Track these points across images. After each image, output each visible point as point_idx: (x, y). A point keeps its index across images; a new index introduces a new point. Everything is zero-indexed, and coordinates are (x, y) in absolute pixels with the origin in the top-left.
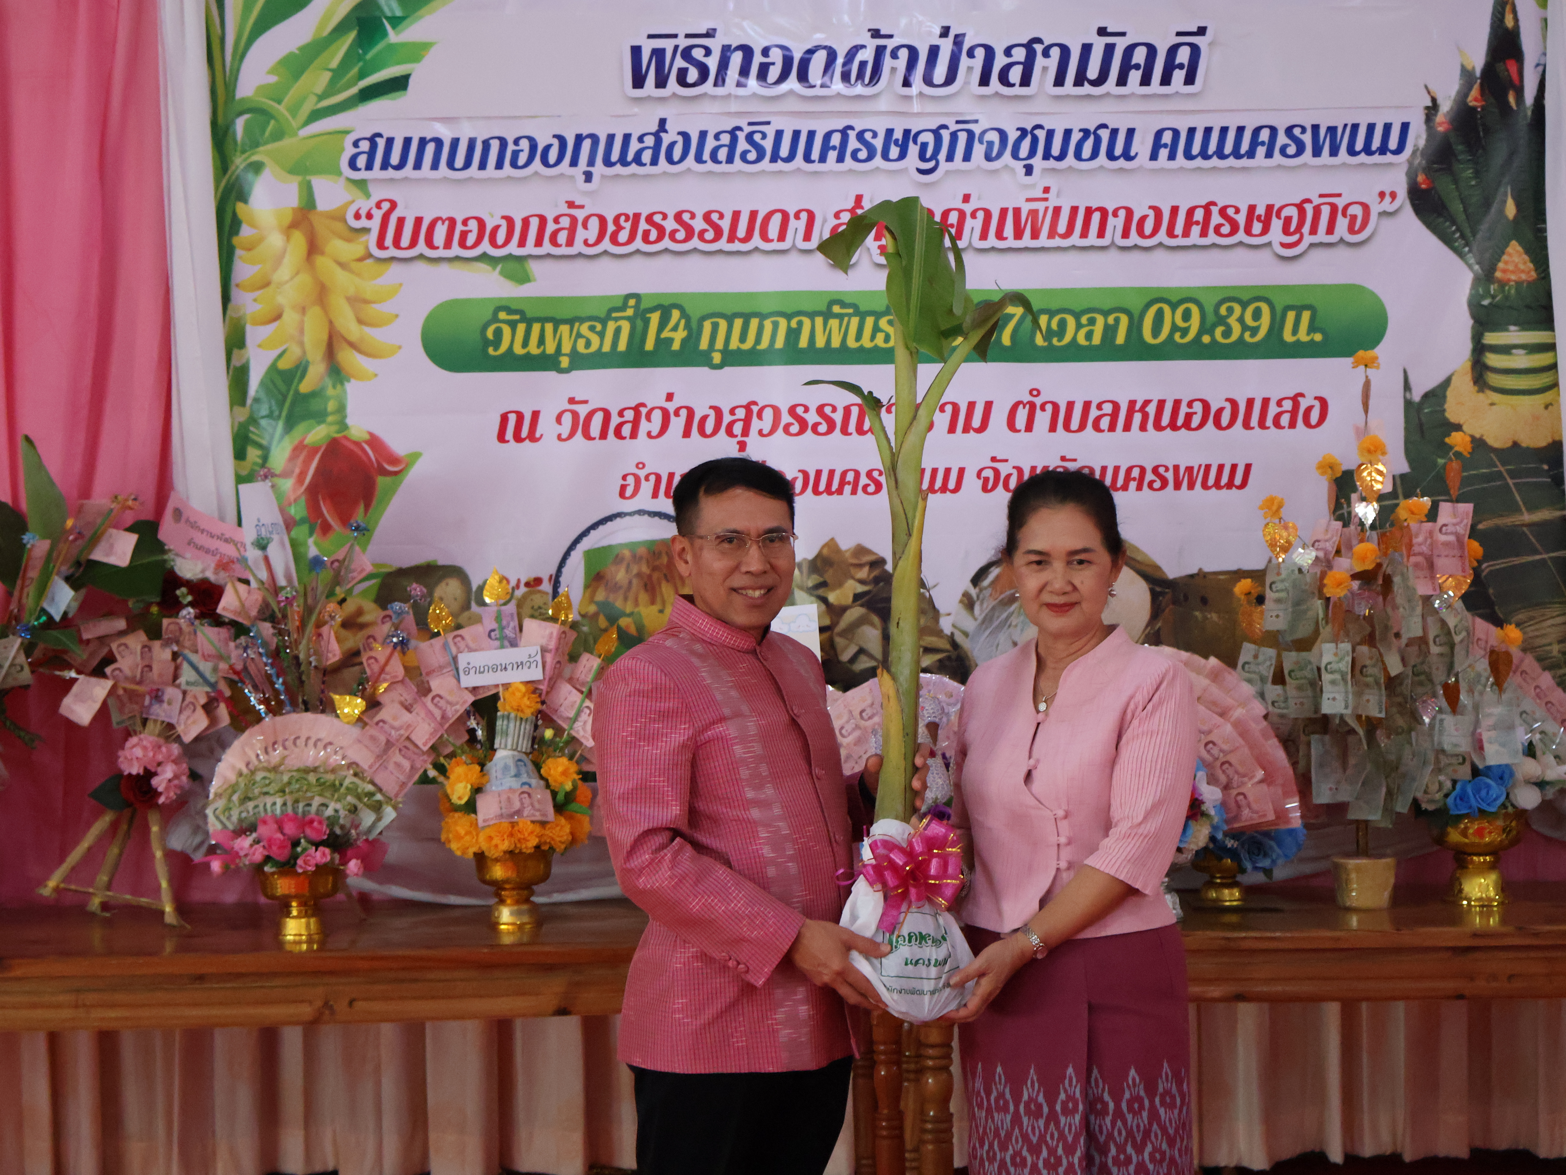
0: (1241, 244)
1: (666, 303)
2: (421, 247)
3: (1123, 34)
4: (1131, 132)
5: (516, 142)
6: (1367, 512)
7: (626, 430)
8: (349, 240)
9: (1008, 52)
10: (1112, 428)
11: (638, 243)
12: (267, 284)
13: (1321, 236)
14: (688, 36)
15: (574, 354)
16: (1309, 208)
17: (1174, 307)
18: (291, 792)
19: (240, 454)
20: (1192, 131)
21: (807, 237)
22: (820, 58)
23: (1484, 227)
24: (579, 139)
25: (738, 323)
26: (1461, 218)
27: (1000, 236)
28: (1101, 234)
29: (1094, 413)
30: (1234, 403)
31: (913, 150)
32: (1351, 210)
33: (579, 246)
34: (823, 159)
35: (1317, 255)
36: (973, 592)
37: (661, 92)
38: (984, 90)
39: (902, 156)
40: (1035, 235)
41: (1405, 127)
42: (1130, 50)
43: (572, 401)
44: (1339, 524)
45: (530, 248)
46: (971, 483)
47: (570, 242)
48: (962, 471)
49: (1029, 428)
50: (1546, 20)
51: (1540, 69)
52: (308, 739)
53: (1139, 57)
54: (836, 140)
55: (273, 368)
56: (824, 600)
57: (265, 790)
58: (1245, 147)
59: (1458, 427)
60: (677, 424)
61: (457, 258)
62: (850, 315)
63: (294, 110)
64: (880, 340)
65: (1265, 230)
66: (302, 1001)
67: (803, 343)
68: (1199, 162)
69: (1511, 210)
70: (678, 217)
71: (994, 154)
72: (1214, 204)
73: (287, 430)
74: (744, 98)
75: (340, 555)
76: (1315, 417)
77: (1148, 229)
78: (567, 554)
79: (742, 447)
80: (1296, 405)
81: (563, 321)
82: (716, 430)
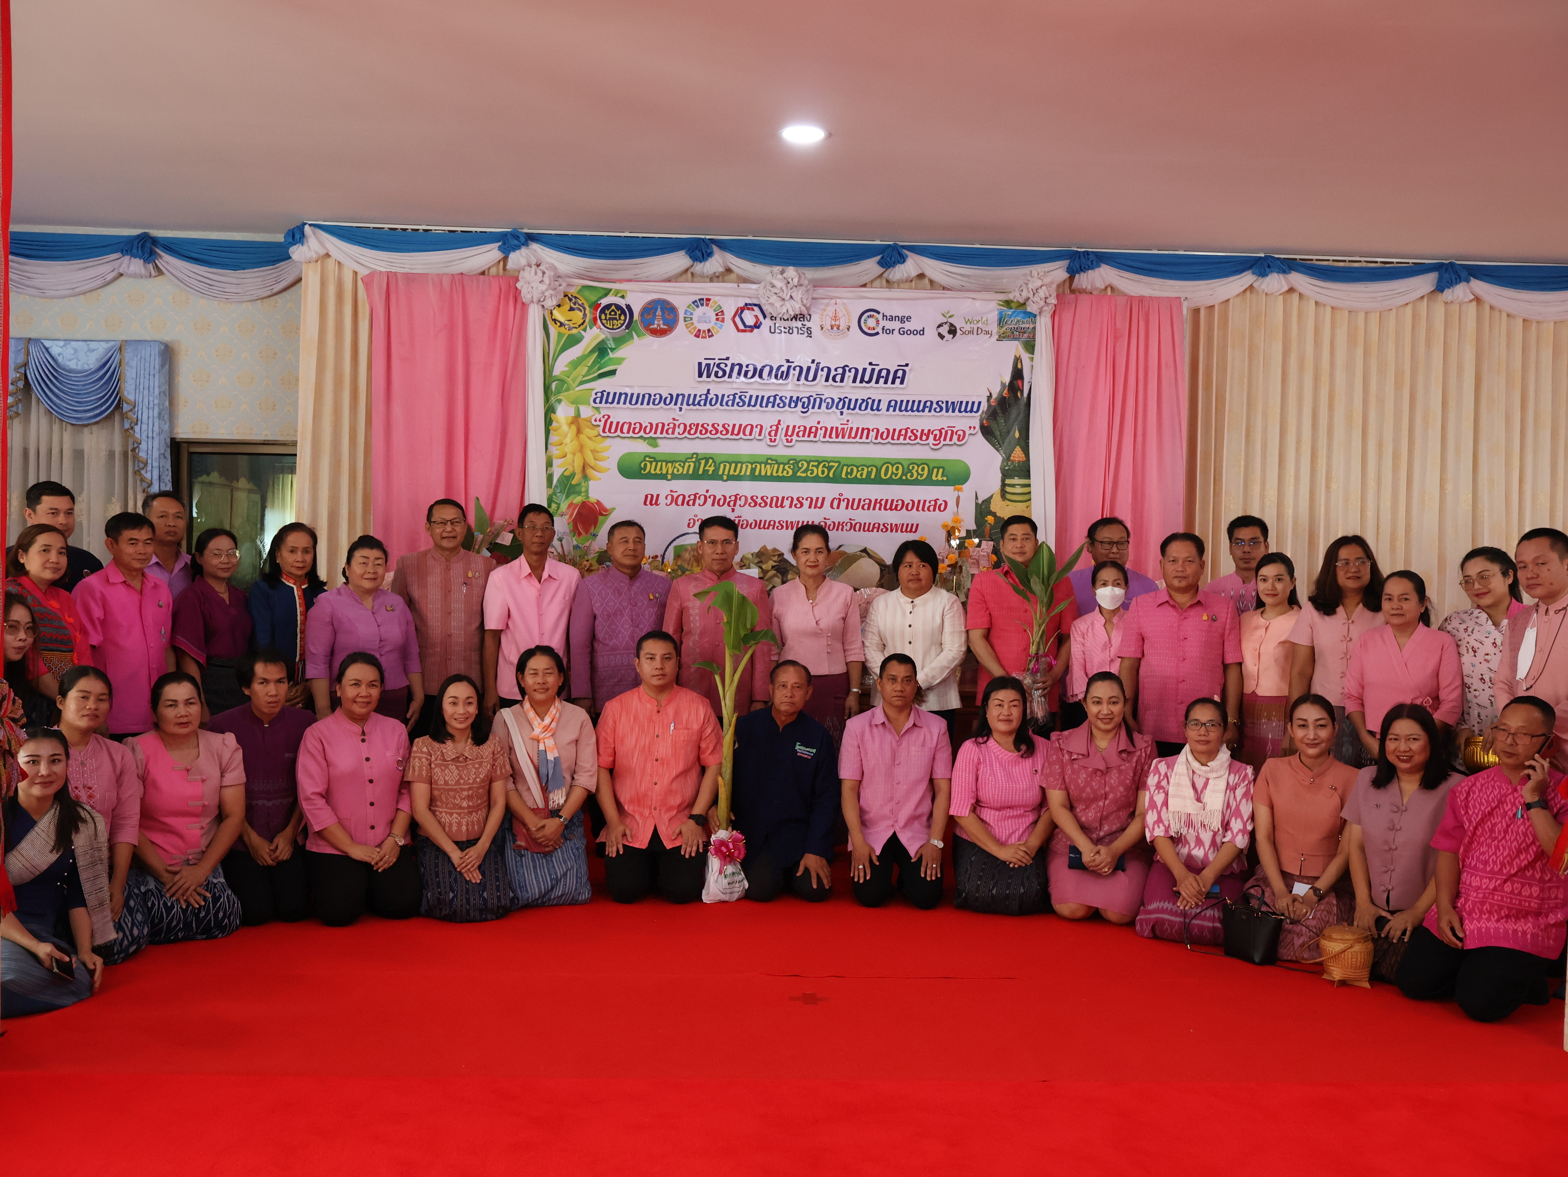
0: (918, 443)
1: (707, 457)
2: (619, 433)
3: (878, 365)
4: (880, 401)
5: (655, 395)
6: (954, 543)
7: (691, 503)
8: (592, 429)
9: (836, 370)
10: (869, 509)
11: (698, 434)
12: (561, 444)
13: (948, 442)
14: (719, 359)
15: (673, 473)
16: (943, 431)
17: (893, 465)
20: (902, 401)
21: (760, 435)
22: (767, 369)
23: (1007, 440)
24: (678, 395)
25: (733, 465)
26: (999, 437)
27: (830, 437)
28: (867, 438)
29: (862, 503)
30: (913, 501)
31: (800, 404)
32: (959, 433)
33: (676, 435)
34: (767, 406)
35: (945, 448)
37: (708, 379)
38: (827, 383)
39: (796, 406)
40: (843, 437)
41: (980, 403)
42: (880, 371)
43: (671, 491)
45: (658, 435)
47: (673, 433)
49: (838, 507)
50: (1032, 366)
51: (1030, 384)
53: (884, 373)
54: (772, 399)
55: (563, 474)
56: (761, 568)
58: (921, 408)
59: (994, 514)
60: (710, 501)
61: (632, 437)
62: (774, 464)
63: (574, 381)
64: (785, 473)
65: (927, 439)
67: (757, 473)
68: (904, 413)
69: (1017, 435)
70: (713, 425)
71: (829, 407)
72: (909, 428)
73: (567, 497)
74: (739, 383)
75: (587, 544)
76: (942, 508)
77: (884, 437)
78: (668, 547)
79: (733, 510)
80: (936, 503)
81: (670, 462)
82: (724, 504)
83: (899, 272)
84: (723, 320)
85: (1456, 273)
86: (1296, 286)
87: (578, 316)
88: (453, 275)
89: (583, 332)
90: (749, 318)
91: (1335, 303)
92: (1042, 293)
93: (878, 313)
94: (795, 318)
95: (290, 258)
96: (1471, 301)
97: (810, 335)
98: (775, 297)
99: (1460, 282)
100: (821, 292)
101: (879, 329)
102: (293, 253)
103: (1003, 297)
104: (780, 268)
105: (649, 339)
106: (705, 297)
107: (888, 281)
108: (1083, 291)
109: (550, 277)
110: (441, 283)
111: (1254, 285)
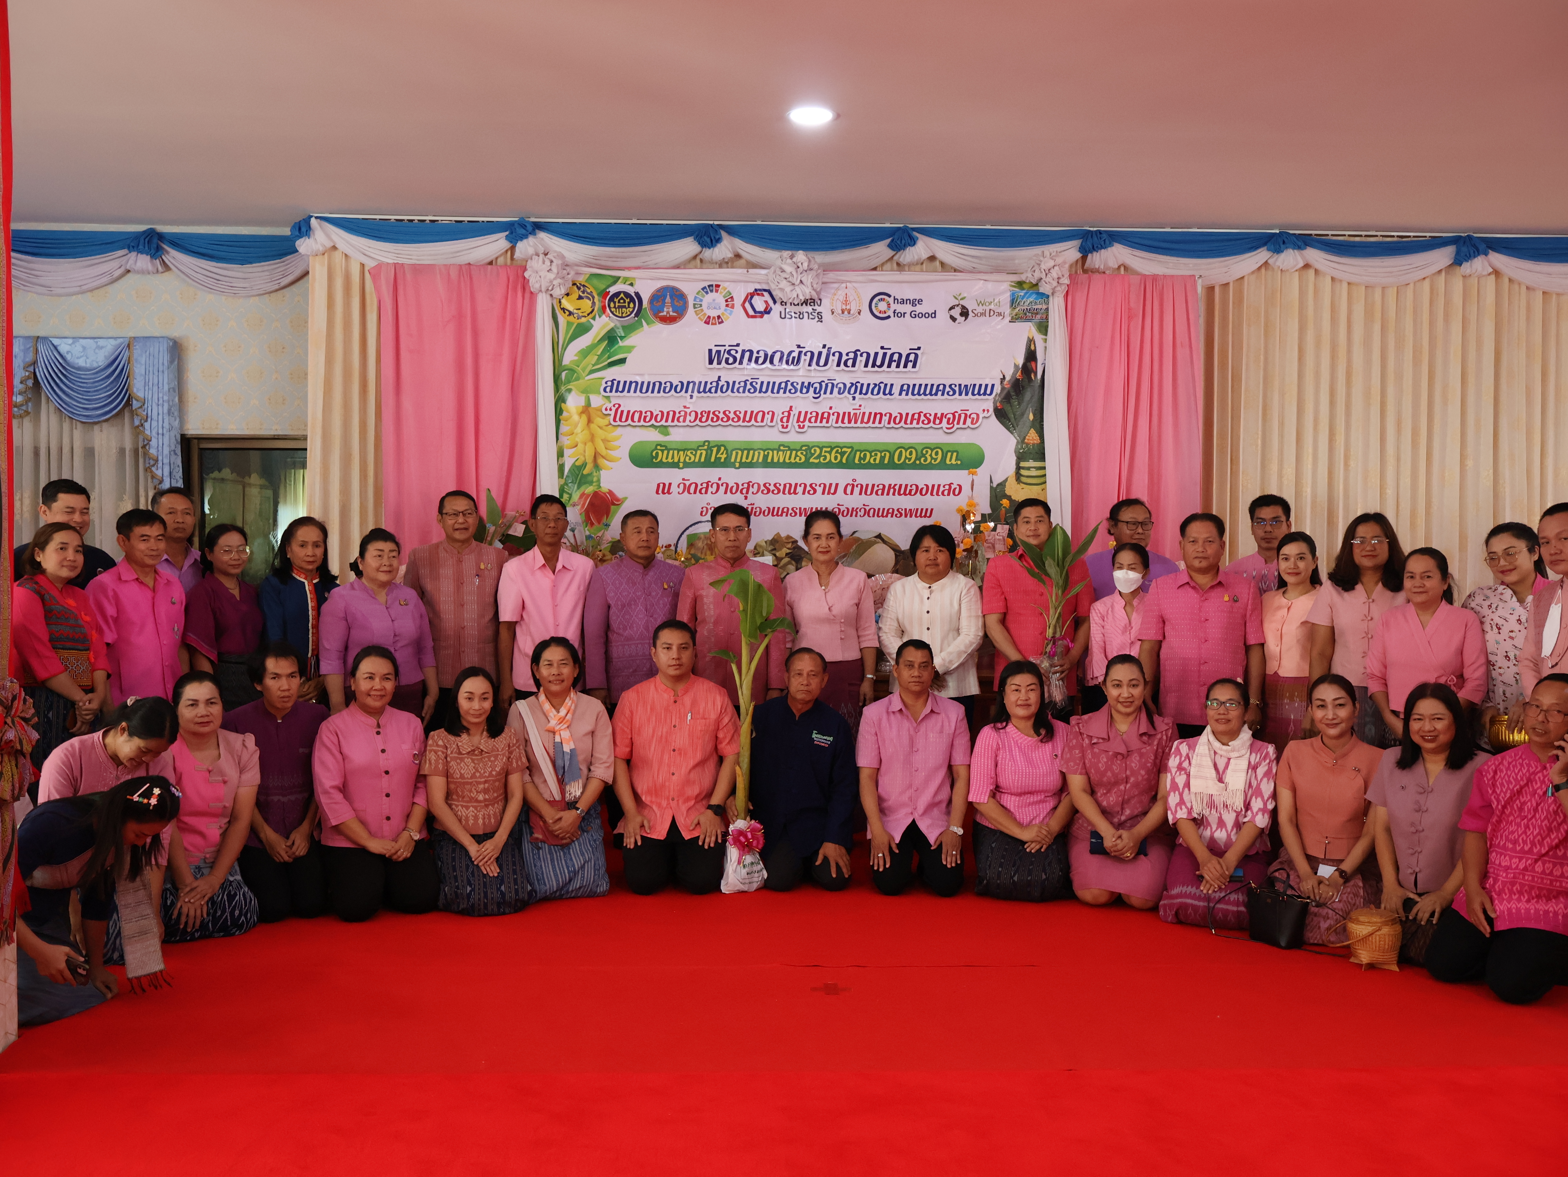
0: (931, 427)
1: (719, 444)
2: (629, 421)
3: (890, 349)
4: (892, 385)
5: (665, 383)
6: (970, 527)
7: (703, 491)
8: (603, 418)
9: (847, 354)
10: (882, 494)
11: (709, 422)
12: (572, 434)
13: (961, 425)
14: (729, 346)
15: (685, 462)
16: (957, 415)
17: (906, 450)
20: (914, 385)
21: (772, 421)
22: (778, 355)
23: (1021, 423)
24: (689, 383)
25: (745, 452)
26: (1013, 420)
27: (843, 422)
28: (880, 422)
29: (876, 488)
30: (927, 486)
31: (812, 390)
32: (972, 416)
33: (687, 423)
34: (778, 392)
35: (958, 431)
37: (719, 366)
38: (838, 368)
39: (807, 392)
40: (856, 422)
41: (993, 386)
42: (892, 355)
43: (684, 479)
45: (669, 423)
47: (684, 421)
49: (852, 493)
50: (1046, 347)
51: (1044, 365)
53: (896, 357)
54: (783, 385)
55: (574, 464)
56: (775, 555)
58: (934, 392)
59: (1009, 498)
60: (722, 489)
61: (643, 426)
62: (786, 450)
63: (584, 370)
64: (797, 460)
65: (940, 423)
67: (769, 460)
68: (917, 396)
69: (1031, 417)
70: (724, 413)
71: (841, 392)
72: (922, 412)
73: (578, 488)
74: (749, 370)
75: (600, 534)
76: (957, 492)
77: (897, 421)
78: (681, 536)
79: (746, 498)
80: (950, 487)
81: (681, 450)
82: (736, 492)
83: (910, 255)
84: (733, 307)
85: (1474, 246)
86: (1312, 262)
87: (586, 304)
88: (460, 265)
89: (592, 321)
90: (759, 303)
91: (1353, 279)
92: (1055, 273)
93: (889, 296)
94: (806, 302)
95: (297, 251)
96: (1490, 274)
97: (820, 320)
98: (785, 281)
99: (1479, 254)
100: (831, 276)
101: (890, 313)
102: (300, 246)
103: (1016, 278)
104: (789, 253)
105: (659, 326)
106: (714, 283)
107: (898, 264)
108: (1097, 271)
109: (557, 265)
110: (449, 275)
111: (1269, 261)
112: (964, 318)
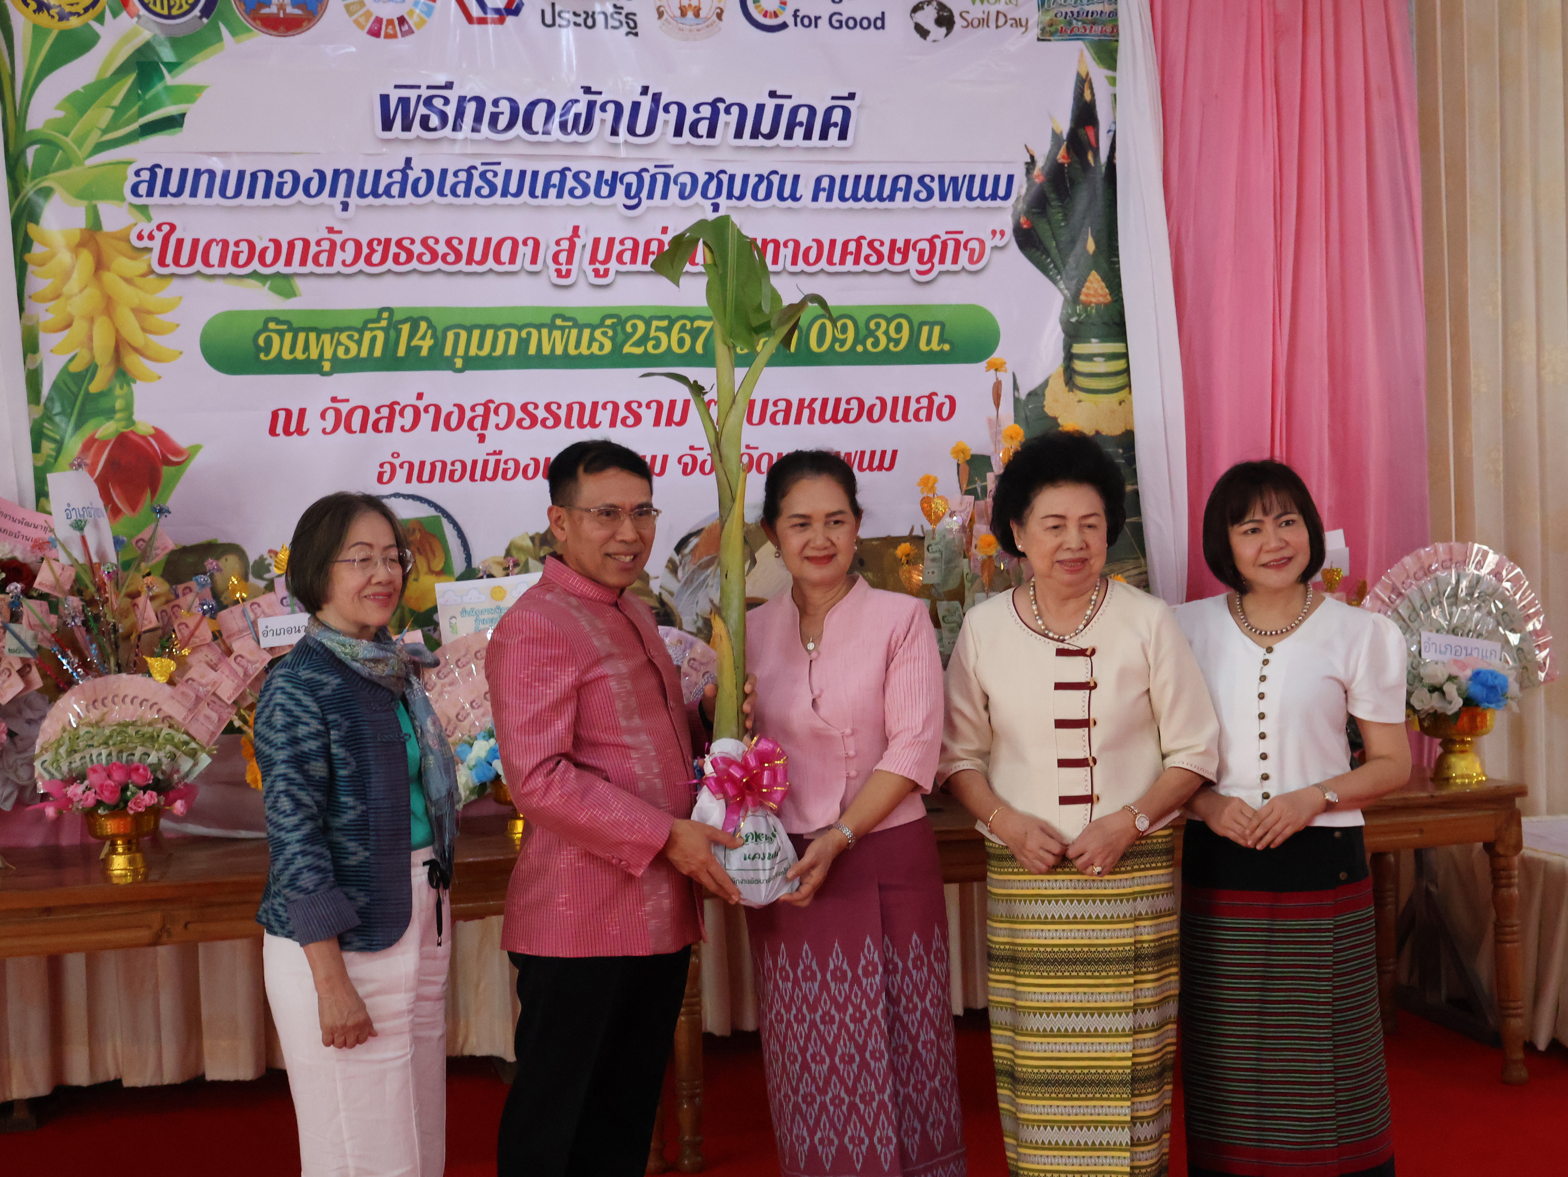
0: (885, 271)
1: (415, 316)
2: (198, 265)
3: (790, 97)
4: (796, 178)
5: (281, 175)
7: (383, 425)
8: (132, 258)
9: (697, 109)
10: (786, 421)
11: (390, 264)
12: (58, 296)
13: (948, 265)
14: (429, 87)
15: (335, 358)
16: (938, 243)
17: (834, 322)
18: (114, 744)
19: (36, 448)
20: (845, 178)
21: (534, 261)
22: (541, 109)
23: (1072, 259)
24: (337, 173)
25: (476, 333)
26: (1054, 252)
28: (775, 261)
29: (771, 409)
30: (883, 401)
31: (620, 189)
32: (971, 245)
33: (337, 266)
34: (545, 195)
35: (945, 280)
36: (677, 558)
37: (406, 135)
38: (678, 140)
39: (612, 193)
41: (1010, 178)
42: (795, 110)
43: (334, 400)
44: (971, 498)
45: (295, 267)
46: (674, 468)
47: (330, 263)
48: (665, 458)
50: (1115, 95)
51: (1111, 134)
52: (125, 696)
53: (803, 115)
54: (556, 179)
55: (65, 370)
57: (90, 743)
58: (886, 192)
60: (427, 419)
61: (230, 275)
62: (570, 327)
63: (80, 142)
64: (595, 348)
65: (905, 260)
66: (141, 927)
67: (532, 350)
68: (851, 204)
69: (1091, 246)
70: (424, 242)
71: (687, 194)
72: (864, 238)
73: (78, 426)
74: (478, 142)
75: (146, 535)
77: (812, 258)
79: (482, 438)
80: (931, 402)
81: (326, 331)
82: (460, 424)
89: (96, 26)
97: (633, 31)
101: (786, 16)
105: (260, 39)
112: (944, 30)
